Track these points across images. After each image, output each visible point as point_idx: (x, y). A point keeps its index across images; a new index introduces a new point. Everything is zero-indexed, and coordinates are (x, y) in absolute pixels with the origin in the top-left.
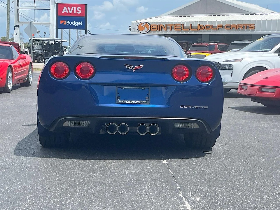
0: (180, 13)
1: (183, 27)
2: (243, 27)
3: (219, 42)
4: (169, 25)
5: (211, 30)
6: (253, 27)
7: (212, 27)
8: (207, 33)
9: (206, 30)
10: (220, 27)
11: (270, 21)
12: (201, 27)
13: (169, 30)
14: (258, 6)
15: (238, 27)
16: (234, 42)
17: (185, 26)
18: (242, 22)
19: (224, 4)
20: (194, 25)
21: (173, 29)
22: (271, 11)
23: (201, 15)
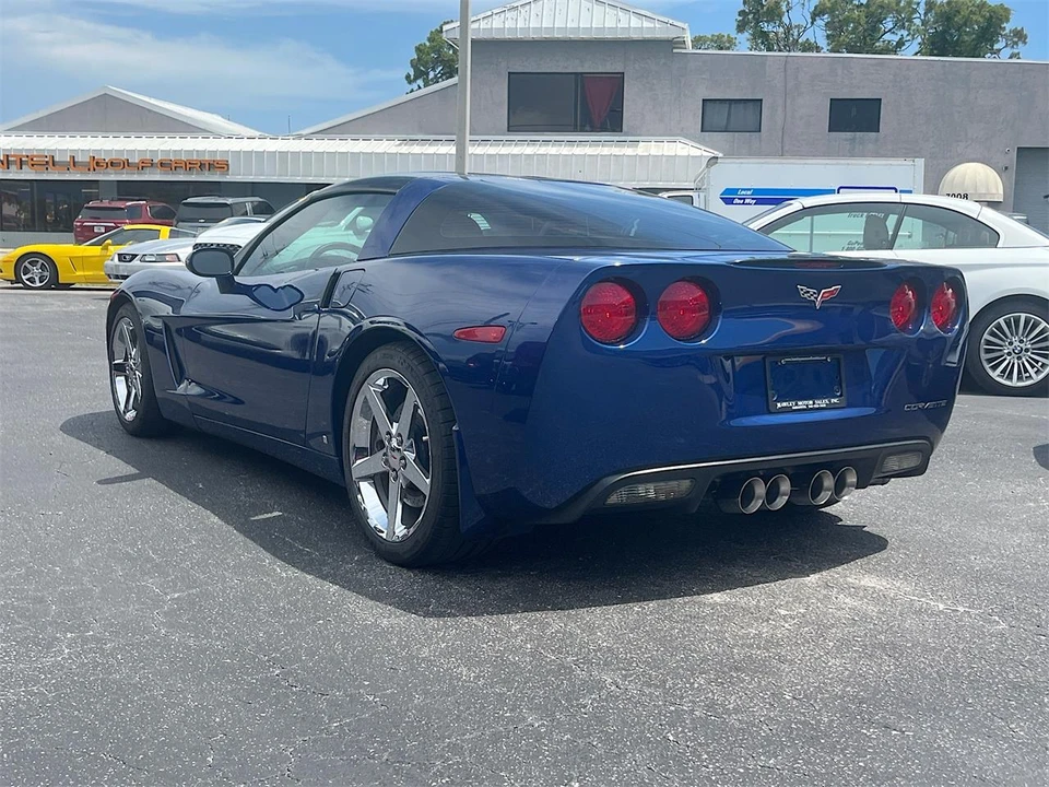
0: (37, 126)
1: (50, 162)
2: (202, 166)
3: (151, 200)
4: (12, 156)
5: (125, 170)
6: (223, 166)
7: (126, 164)
8: (113, 177)
9: (110, 169)
10: (145, 165)
11: (260, 154)
12: (96, 164)
13: (13, 168)
14: (220, 118)
15: (189, 166)
16: (189, 200)
17: (57, 159)
18: (198, 156)
19: (149, 111)
20: (79, 159)
21: (24, 167)
22: (257, 134)
23: (95, 134)
